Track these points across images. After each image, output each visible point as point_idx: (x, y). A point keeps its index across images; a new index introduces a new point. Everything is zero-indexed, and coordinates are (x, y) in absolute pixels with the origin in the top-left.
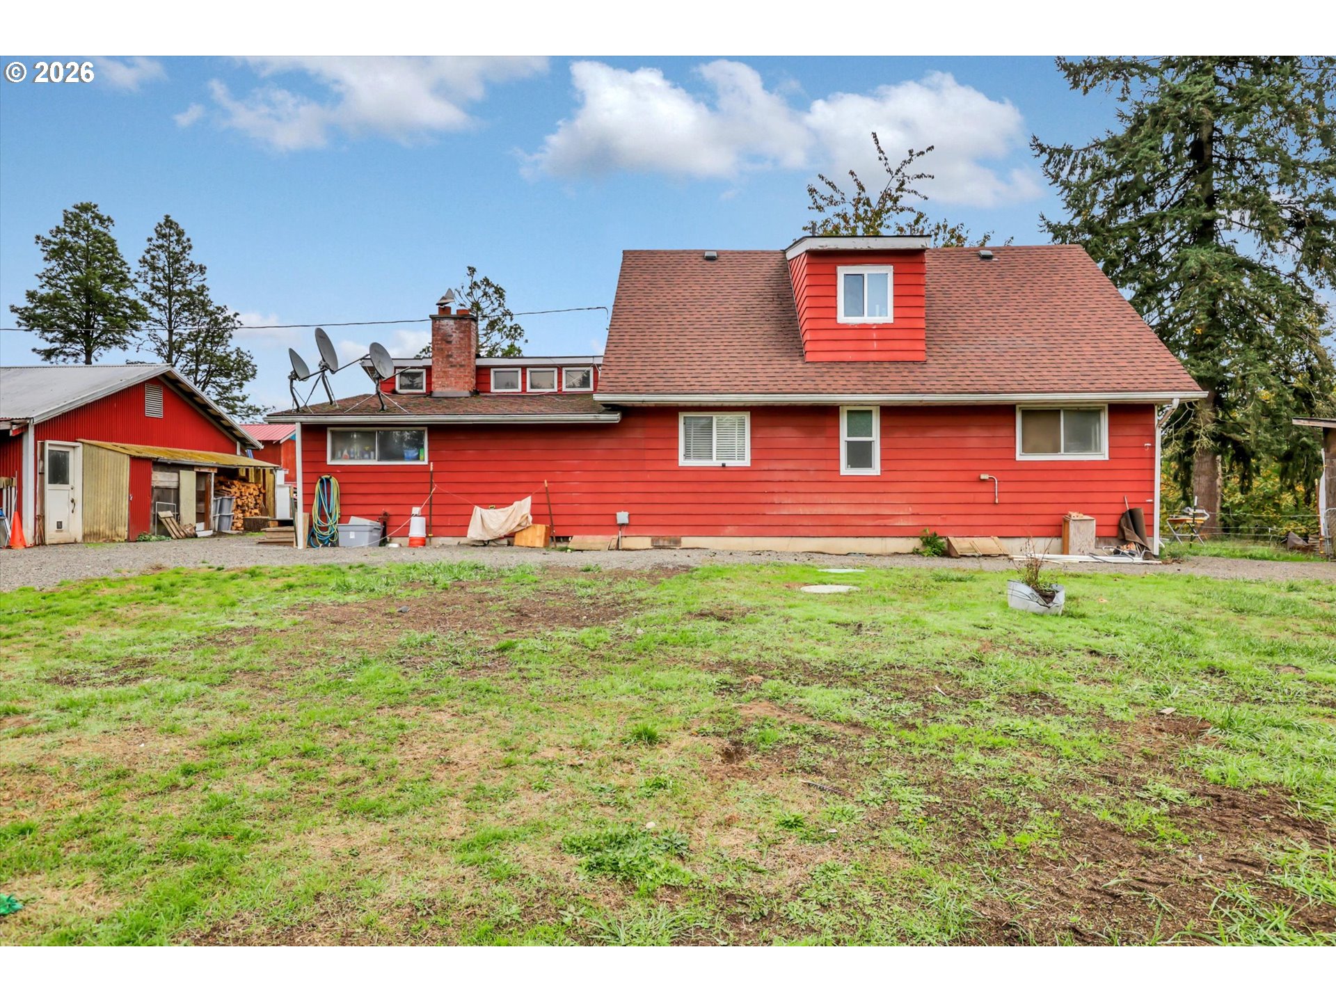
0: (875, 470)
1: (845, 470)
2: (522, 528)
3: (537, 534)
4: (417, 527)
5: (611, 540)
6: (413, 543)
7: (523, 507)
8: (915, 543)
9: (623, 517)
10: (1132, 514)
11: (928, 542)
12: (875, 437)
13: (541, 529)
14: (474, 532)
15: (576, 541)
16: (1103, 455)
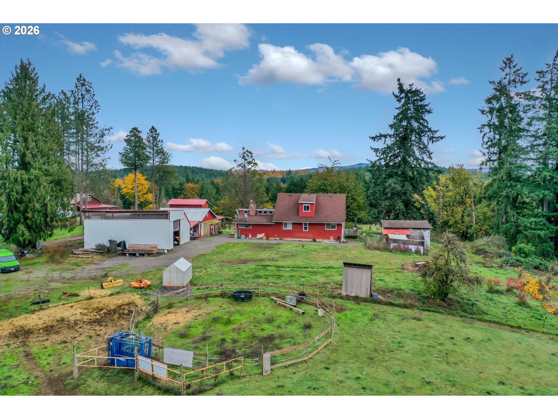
0: (307, 230)
1: (304, 230)
2: (263, 237)
3: (265, 238)
4: (250, 236)
5: (274, 238)
6: (250, 238)
7: (263, 234)
8: (312, 240)
9: (276, 236)
10: (339, 237)
11: (314, 240)
12: (308, 226)
13: (266, 237)
14: (257, 237)
15: (270, 239)
16: (336, 229)
